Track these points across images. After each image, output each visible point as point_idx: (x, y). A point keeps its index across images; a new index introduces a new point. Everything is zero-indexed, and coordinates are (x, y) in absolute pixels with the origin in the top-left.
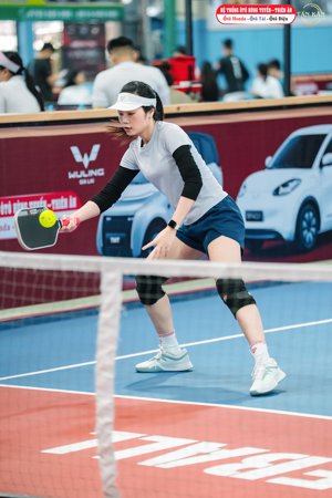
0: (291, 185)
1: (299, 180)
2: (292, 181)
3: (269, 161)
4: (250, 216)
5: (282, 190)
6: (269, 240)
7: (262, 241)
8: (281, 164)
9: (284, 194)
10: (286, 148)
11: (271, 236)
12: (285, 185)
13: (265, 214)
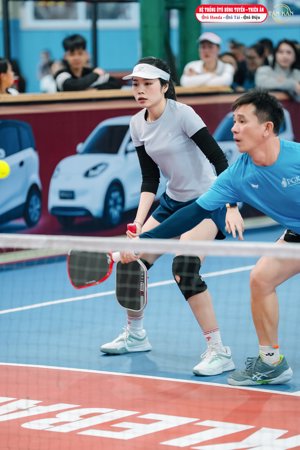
0: (100, 168)
1: (107, 165)
2: (100, 165)
3: (80, 147)
4: (63, 195)
5: (92, 173)
6: (80, 217)
7: (74, 217)
8: (91, 150)
9: (93, 176)
10: (96, 136)
11: (82, 213)
12: (95, 168)
13: (76, 194)
